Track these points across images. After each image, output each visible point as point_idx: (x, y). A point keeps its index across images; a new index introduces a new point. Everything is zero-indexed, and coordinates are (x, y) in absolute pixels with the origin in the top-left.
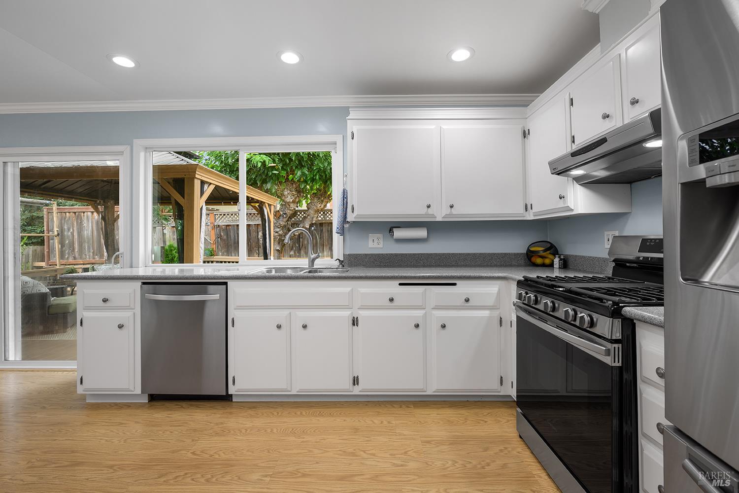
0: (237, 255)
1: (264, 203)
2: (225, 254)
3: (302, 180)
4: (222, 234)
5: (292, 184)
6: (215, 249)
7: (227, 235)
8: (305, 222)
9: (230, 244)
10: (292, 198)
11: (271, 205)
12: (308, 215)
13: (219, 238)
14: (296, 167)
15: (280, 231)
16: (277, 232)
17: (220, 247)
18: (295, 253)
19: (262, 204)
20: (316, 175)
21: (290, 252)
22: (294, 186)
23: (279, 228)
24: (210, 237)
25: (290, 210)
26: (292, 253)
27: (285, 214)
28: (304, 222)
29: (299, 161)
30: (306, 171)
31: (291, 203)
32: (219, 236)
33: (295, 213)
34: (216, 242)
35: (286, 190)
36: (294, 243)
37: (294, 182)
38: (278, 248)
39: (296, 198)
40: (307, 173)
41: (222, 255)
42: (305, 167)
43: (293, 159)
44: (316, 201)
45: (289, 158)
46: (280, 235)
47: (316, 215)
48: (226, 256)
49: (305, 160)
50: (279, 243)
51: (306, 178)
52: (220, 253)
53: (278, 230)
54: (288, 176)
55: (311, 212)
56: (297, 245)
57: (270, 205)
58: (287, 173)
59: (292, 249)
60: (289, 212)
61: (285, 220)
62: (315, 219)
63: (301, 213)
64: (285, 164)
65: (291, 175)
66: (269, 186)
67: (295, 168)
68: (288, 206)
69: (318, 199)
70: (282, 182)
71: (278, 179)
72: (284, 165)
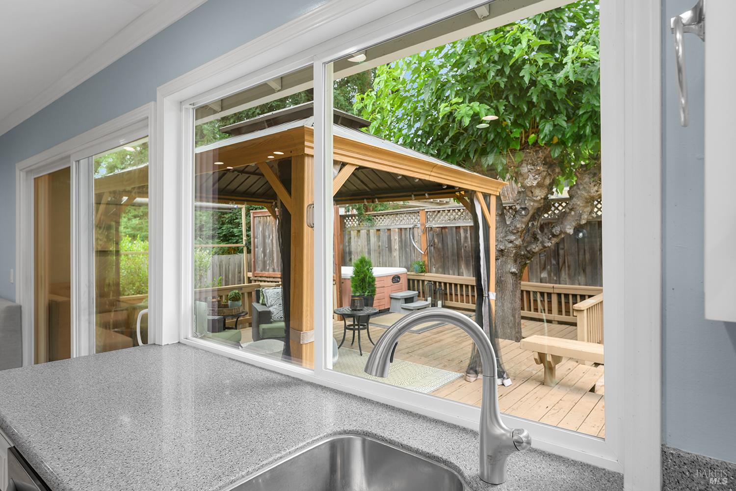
0: (456, 273)
1: (475, 192)
2: (440, 270)
3: (556, 140)
4: (436, 241)
5: (537, 152)
6: (426, 262)
7: (443, 241)
8: (565, 224)
9: (447, 255)
10: (535, 179)
11: (490, 195)
12: (571, 210)
13: (432, 246)
14: (543, 117)
15: (516, 239)
16: (511, 242)
17: (433, 260)
18: (549, 275)
19: (471, 194)
20: (584, 126)
21: (540, 273)
22: (541, 154)
23: (514, 234)
24: (421, 245)
25: (535, 201)
26: (544, 275)
27: (524, 209)
28: (562, 223)
29: (549, 104)
30: (562, 121)
31: (535, 187)
32: (432, 244)
33: (547, 205)
34: (428, 253)
35: (524, 165)
36: (548, 258)
37: (540, 147)
38: (514, 270)
39: (545, 178)
40: (564, 124)
41: (437, 272)
42: (561, 113)
43: (535, 100)
44: (587, 180)
45: (528, 102)
46: (516, 247)
47: (589, 209)
48: (441, 273)
49: (559, 97)
50: (515, 261)
51: (564, 135)
52: (434, 269)
53: (513, 237)
54: (527, 137)
55: (578, 202)
56: (554, 262)
57: (486, 196)
58: (526, 132)
59: (544, 268)
60: (531, 205)
61: (525, 219)
62: (585, 216)
63: (560, 205)
64: (521, 115)
65: (533, 135)
66: (490, 160)
67: (541, 119)
68: (530, 195)
69: (592, 175)
70: (515, 150)
71: (508, 145)
72: (518, 116)
